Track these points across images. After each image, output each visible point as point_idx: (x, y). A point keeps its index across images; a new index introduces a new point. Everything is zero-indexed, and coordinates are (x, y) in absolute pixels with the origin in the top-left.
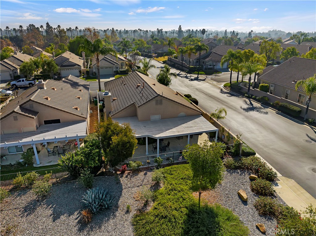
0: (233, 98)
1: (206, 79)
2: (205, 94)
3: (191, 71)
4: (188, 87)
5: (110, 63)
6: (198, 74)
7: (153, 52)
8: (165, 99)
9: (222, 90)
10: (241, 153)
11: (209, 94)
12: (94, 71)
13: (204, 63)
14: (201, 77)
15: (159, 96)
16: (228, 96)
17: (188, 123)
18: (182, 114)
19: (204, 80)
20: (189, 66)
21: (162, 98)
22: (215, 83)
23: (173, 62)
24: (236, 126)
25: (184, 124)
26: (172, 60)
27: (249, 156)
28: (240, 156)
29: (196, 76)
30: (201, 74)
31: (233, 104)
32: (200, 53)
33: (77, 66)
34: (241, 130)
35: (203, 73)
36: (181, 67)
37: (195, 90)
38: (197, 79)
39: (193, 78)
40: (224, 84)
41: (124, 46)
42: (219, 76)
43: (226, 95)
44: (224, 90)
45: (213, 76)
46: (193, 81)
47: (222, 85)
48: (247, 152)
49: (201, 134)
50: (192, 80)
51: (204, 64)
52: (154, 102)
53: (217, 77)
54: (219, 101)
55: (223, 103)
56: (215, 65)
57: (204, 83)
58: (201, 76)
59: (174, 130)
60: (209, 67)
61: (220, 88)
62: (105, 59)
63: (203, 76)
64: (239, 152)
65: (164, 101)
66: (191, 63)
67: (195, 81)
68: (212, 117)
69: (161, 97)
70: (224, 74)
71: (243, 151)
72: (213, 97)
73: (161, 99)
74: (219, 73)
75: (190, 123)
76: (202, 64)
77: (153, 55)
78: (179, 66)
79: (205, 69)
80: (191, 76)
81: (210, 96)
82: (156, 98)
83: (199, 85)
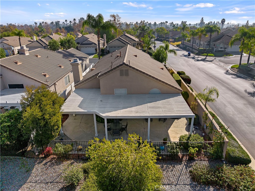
0: (239, 80)
1: (213, 60)
2: (206, 74)
3: (200, 53)
4: (190, 66)
5: (122, 42)
6: (207, 56)
7: (171, 38)
8: (131, 68)
9: (227, 71)
10: (224, 157)
11: (211, 74)
12: (108, 50)
13: (215, 45)
14: (208, 58)
15: (124, 65)
16: (232, 77)
17: (158, 102)
18: (155, 90)
19: (211, 61)
20: (199, 48)
21: (128, 67)
22: (222, 64)
23: (185, 45)
24: (232, 113)
25: (151, 102)
26: (184, 44)
27: (237, 165)
28: (222, 161)
29: (204, 57)
30: (210, 56)
31: (237, 86)
32: (211, 35)
33: (93, 45)
34: (237, 119)
35: (212, 55)
36: (191, 49)
37: (197, 69)
38: (203, 60)
39: (199, 59)
40: (231, 66)
41: (142, 31)
42: (229, 58)
43: (231, 76)
44: (230, 71)
45: (222, 59)
46: (198, 62)
47: (229, 67)
48: (235, 157)
49: (178, 118)
50: (198, 60)
51: (214, 47)
52: (118, 72)
53: (226, 59)
54: (220, 81)
55: (224, 84)
56: (226, 48)
57: (210, 64)
58: (210, 58)
59: (133, 109)
60: (220, 49)
61: (226, 69)
62: (119, 39)
63: (211, 57)
64: (222, 154)
65: (131, 72)
66: (202, 45)
67: (202, 62)
68: (197, 98)
69: (126, 66)
70: (235, 57)
71: (228, 154)
72: (214, 77)
73: (127, 69)
74: (230, 56)
75: (160, 103)
76: (213, 46)
77: (170, 40)
78: (189, 48)
79: (216, 51)
80: (198, 57)
81: (211, 77)
82: (120, 67)
83: (203, 65)
